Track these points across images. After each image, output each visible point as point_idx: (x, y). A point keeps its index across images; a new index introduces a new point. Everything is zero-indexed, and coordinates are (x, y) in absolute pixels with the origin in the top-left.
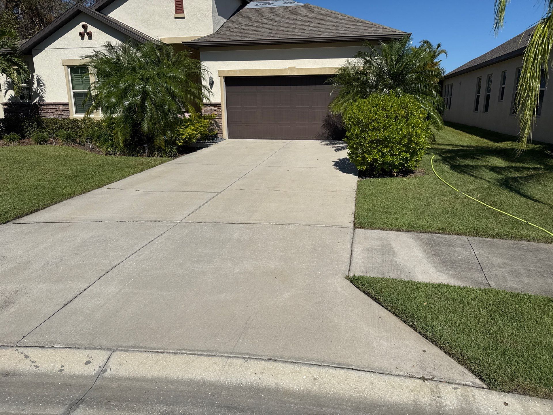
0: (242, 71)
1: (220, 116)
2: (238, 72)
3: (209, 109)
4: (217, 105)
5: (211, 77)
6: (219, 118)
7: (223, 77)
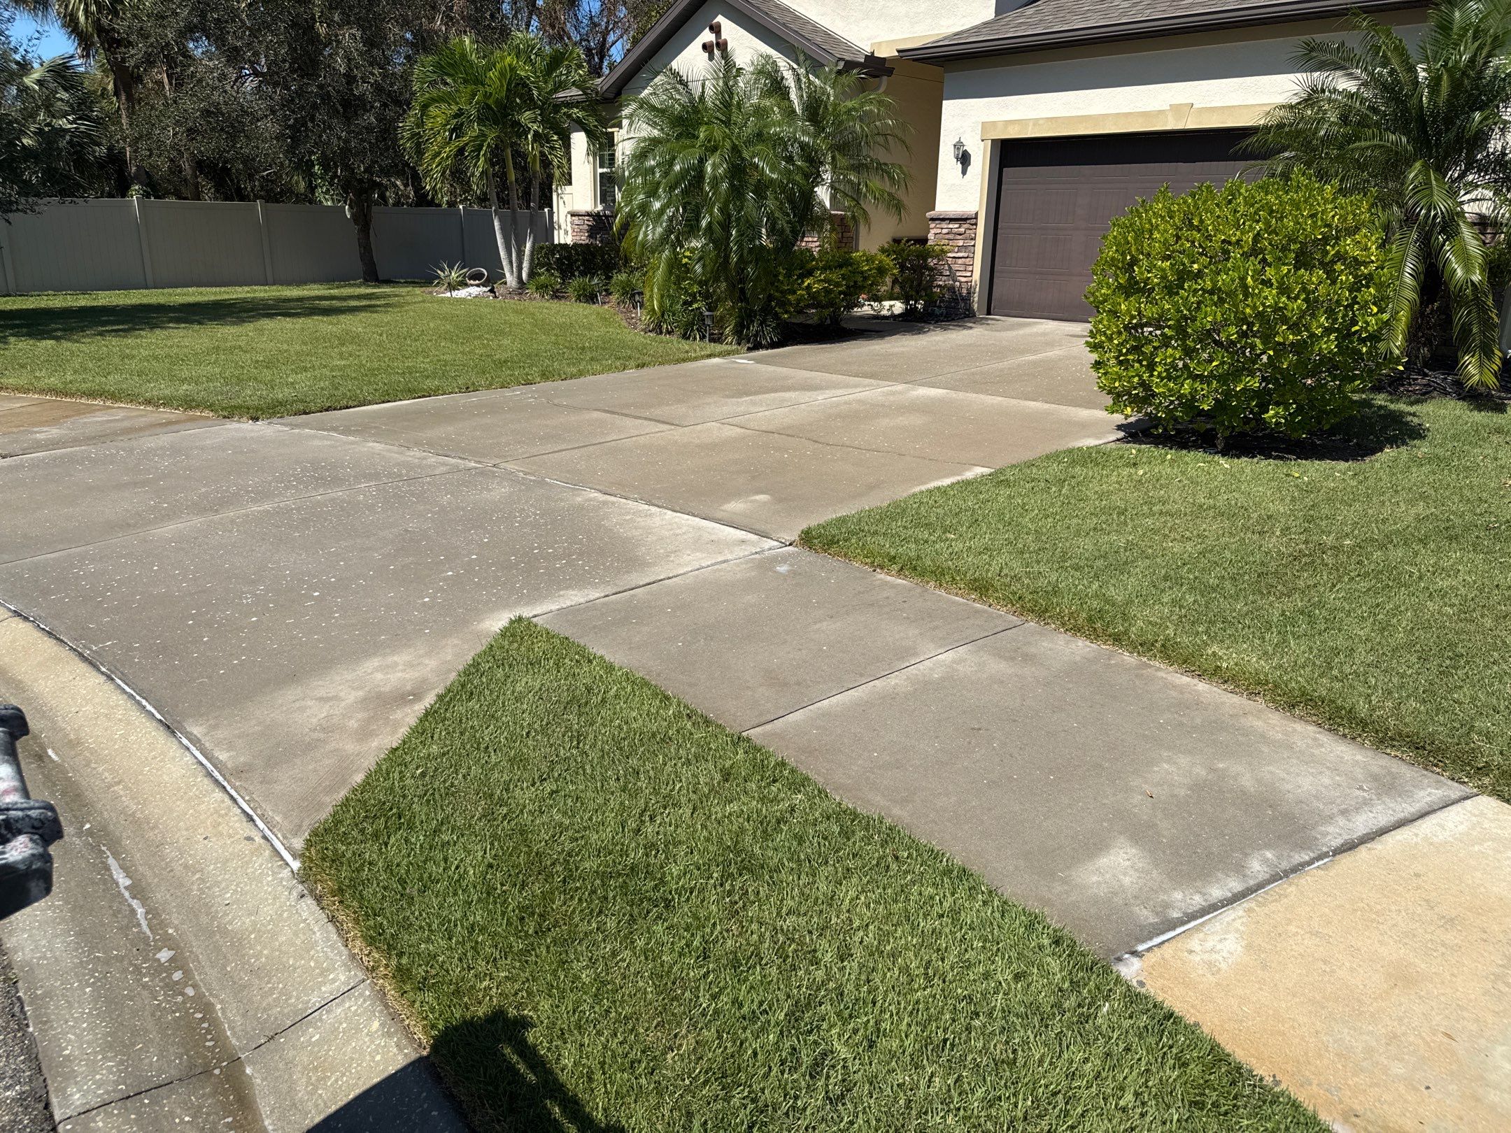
0: (1041, 122)
1: (970, 251)
2: (1031, 124)
3: (945, 231)
4: (966, 219)
5: (960, 142)
6: (966, 255)
7: (992, 140)
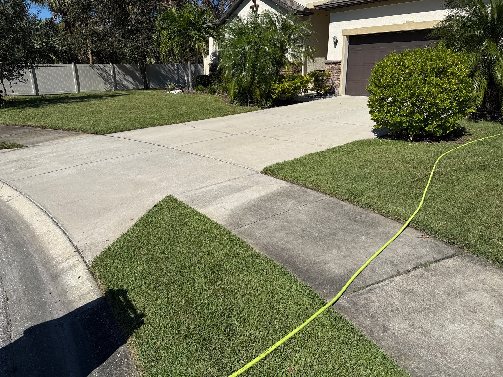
0: (362, 29)
2: (359, 30)
3: (331, 67)
4: (337, 63)
5: (335, 37)
6: (337, 75)
7: (347, 36)
